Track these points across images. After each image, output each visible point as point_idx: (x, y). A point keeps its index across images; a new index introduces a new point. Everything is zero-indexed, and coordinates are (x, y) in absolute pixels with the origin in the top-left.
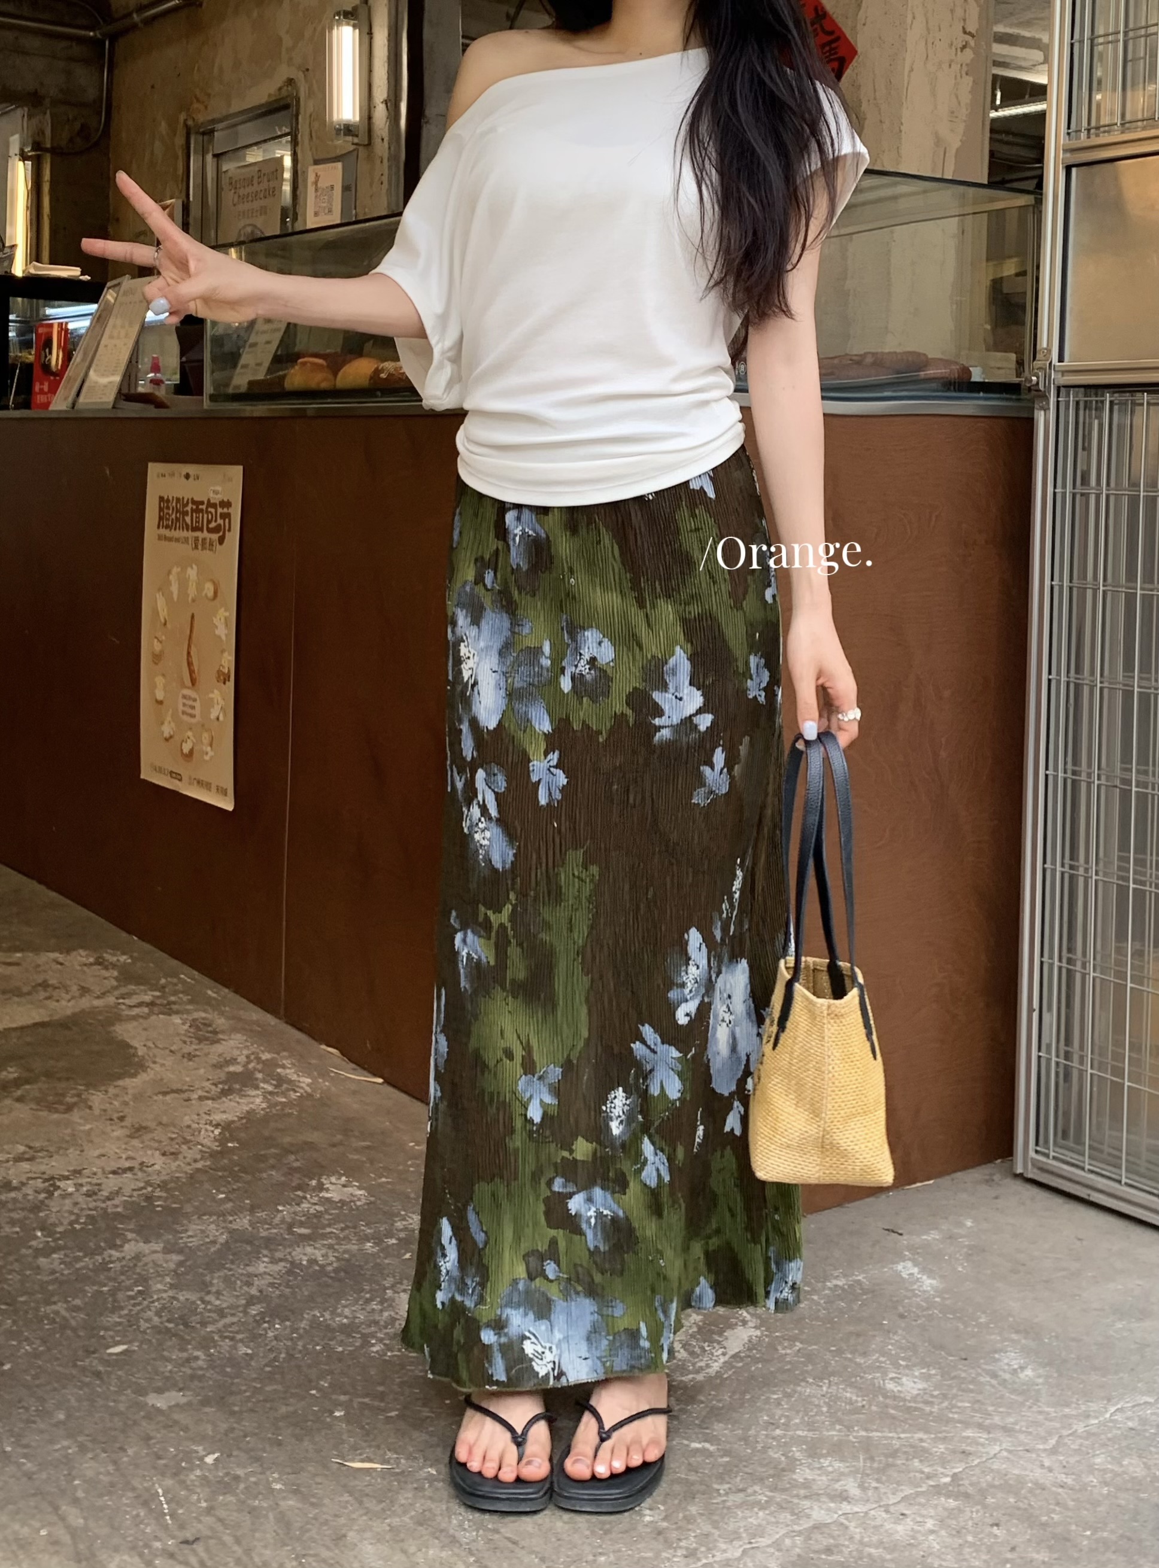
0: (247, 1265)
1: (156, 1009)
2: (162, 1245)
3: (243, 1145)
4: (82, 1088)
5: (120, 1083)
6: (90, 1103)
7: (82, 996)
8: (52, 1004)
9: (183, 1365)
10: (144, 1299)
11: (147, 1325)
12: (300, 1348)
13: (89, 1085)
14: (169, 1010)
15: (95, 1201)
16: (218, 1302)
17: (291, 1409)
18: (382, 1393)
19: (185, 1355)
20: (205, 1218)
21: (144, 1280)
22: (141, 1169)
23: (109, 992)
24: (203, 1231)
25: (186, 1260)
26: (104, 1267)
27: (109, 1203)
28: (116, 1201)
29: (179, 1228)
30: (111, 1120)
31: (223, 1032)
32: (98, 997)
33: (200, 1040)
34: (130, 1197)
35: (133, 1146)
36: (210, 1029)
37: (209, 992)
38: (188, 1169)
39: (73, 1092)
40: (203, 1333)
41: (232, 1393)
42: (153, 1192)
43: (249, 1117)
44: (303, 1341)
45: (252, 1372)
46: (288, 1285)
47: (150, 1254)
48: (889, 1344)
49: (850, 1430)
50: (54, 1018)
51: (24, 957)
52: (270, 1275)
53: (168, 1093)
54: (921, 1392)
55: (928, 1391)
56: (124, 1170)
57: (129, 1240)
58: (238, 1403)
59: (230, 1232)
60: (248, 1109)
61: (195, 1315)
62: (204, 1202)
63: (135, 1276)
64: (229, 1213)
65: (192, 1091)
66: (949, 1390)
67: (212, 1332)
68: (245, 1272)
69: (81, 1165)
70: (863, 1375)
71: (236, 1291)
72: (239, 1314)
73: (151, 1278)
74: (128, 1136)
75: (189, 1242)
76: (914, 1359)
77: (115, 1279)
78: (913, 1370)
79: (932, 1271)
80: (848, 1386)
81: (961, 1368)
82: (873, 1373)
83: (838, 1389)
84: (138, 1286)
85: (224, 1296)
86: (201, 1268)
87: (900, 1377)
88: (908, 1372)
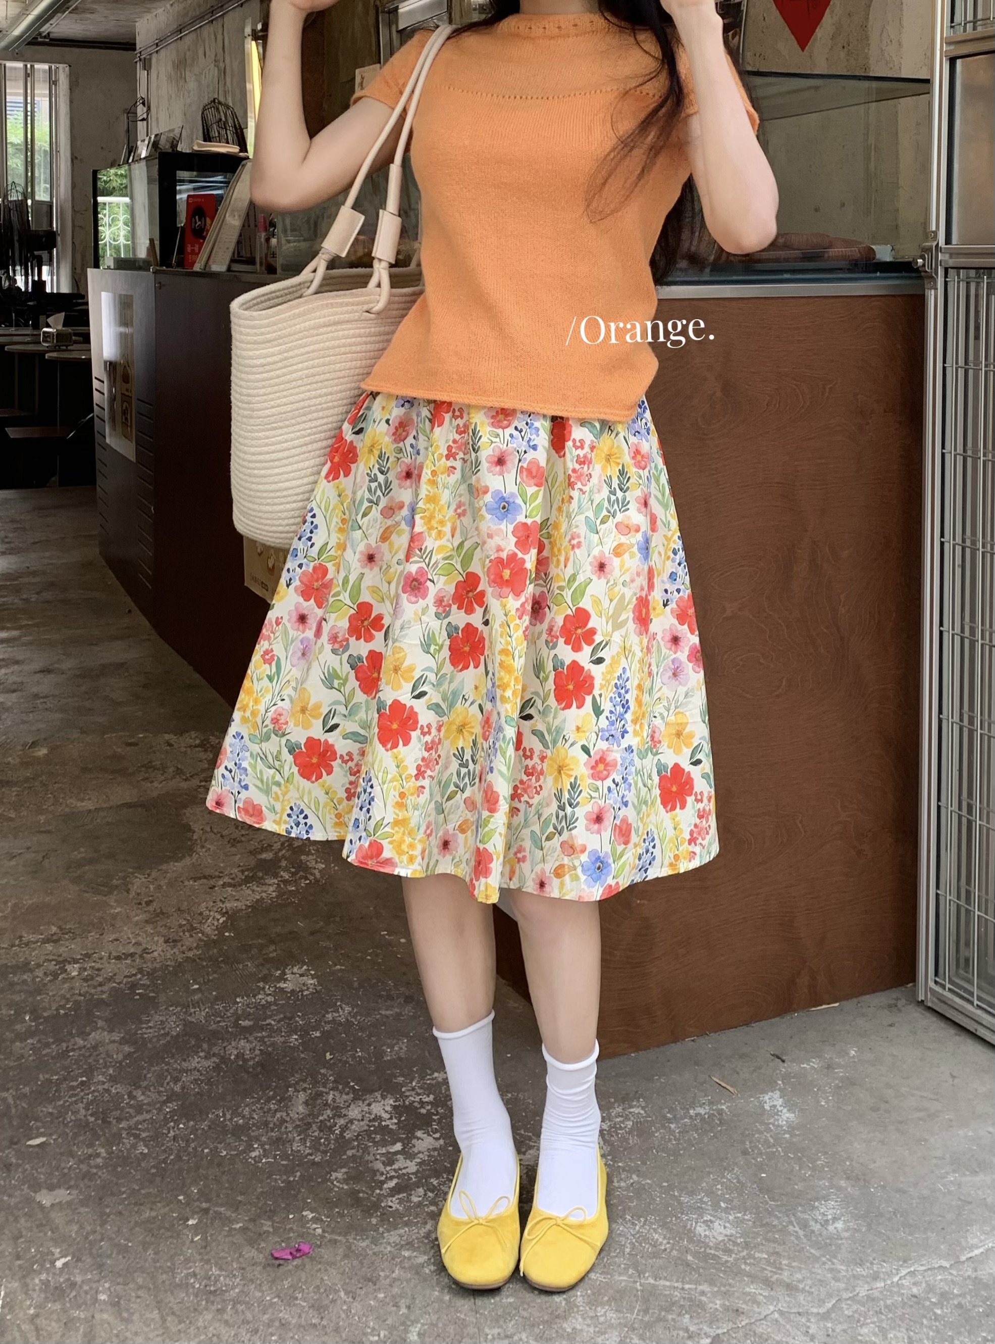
0: (185, 1060)
2: (122, 1035)
3: (238, 934)
4: (131, 870)
5: (164, 867)
6: (129, 887)
7: (174, 777)
8: (146, 785)
9: (83, 1162)
10: (82, 1090)
11: (73, 1118)
12: (190, 1150)
13: (139, 868)
15: (88, 986)
17: (154, 1214)
18: (240, 1202)
19: (90, 1151)
20: (171, 1009)
21: (90, 1072)
22: (141, 957)
24: (162, 1023)
25: (134, 1052)
26: (64, 1055)
27: (99, 989)
28: (105, 988)
29: (144, 1018)
30: (140, 904)
32: (186, 780)
34: (119, 984)
35: (146, 932)
38: (180, 958)
39: (122, 874)
40: (114, 1129)
41: (113, 1194)
42: (140, 979)
43: (257, 907)
44: (196, 1143)
45: (138, 1173)
46: (209, 1082)
47: (108, 1044)
48: (719, 1182)
49: (639, 1276)
50: (142, 799)
51: (145, 737)
52: (198, 1071)
53: (200, 878)
54: (726, 1238)
55: (733, 1238)
56: (127, 956)
57: (98, 1029)
58: (112, 1205)
59: (185, 1025)
60: (258, 897)
61: (117, 1110)
62: (178, 992)
63: (85, 1067)
64: (193, 1005)
65: (220, 877)
66: (754, 1238)
67: (123, 1128)
68: (179, 1067)
69: (94, 949)
70: (679, 1215)
71: (162, 1087)
72: (154, 1111)
73: (97, 1068)
74: (146, 921)
75: (146, 1033)
76: (735, 1201)
77: (67, 1068)
78: (729, 1214)
79: (794, 1104)
80: (660, 1226)
81: (775, 1216)
82: (690, 1214)
83: (649, 1228)
84: (84, 1076)
85: (150, 1091)
86: (144, 1060)
87: (713, 1219)
88: (723, 1215)
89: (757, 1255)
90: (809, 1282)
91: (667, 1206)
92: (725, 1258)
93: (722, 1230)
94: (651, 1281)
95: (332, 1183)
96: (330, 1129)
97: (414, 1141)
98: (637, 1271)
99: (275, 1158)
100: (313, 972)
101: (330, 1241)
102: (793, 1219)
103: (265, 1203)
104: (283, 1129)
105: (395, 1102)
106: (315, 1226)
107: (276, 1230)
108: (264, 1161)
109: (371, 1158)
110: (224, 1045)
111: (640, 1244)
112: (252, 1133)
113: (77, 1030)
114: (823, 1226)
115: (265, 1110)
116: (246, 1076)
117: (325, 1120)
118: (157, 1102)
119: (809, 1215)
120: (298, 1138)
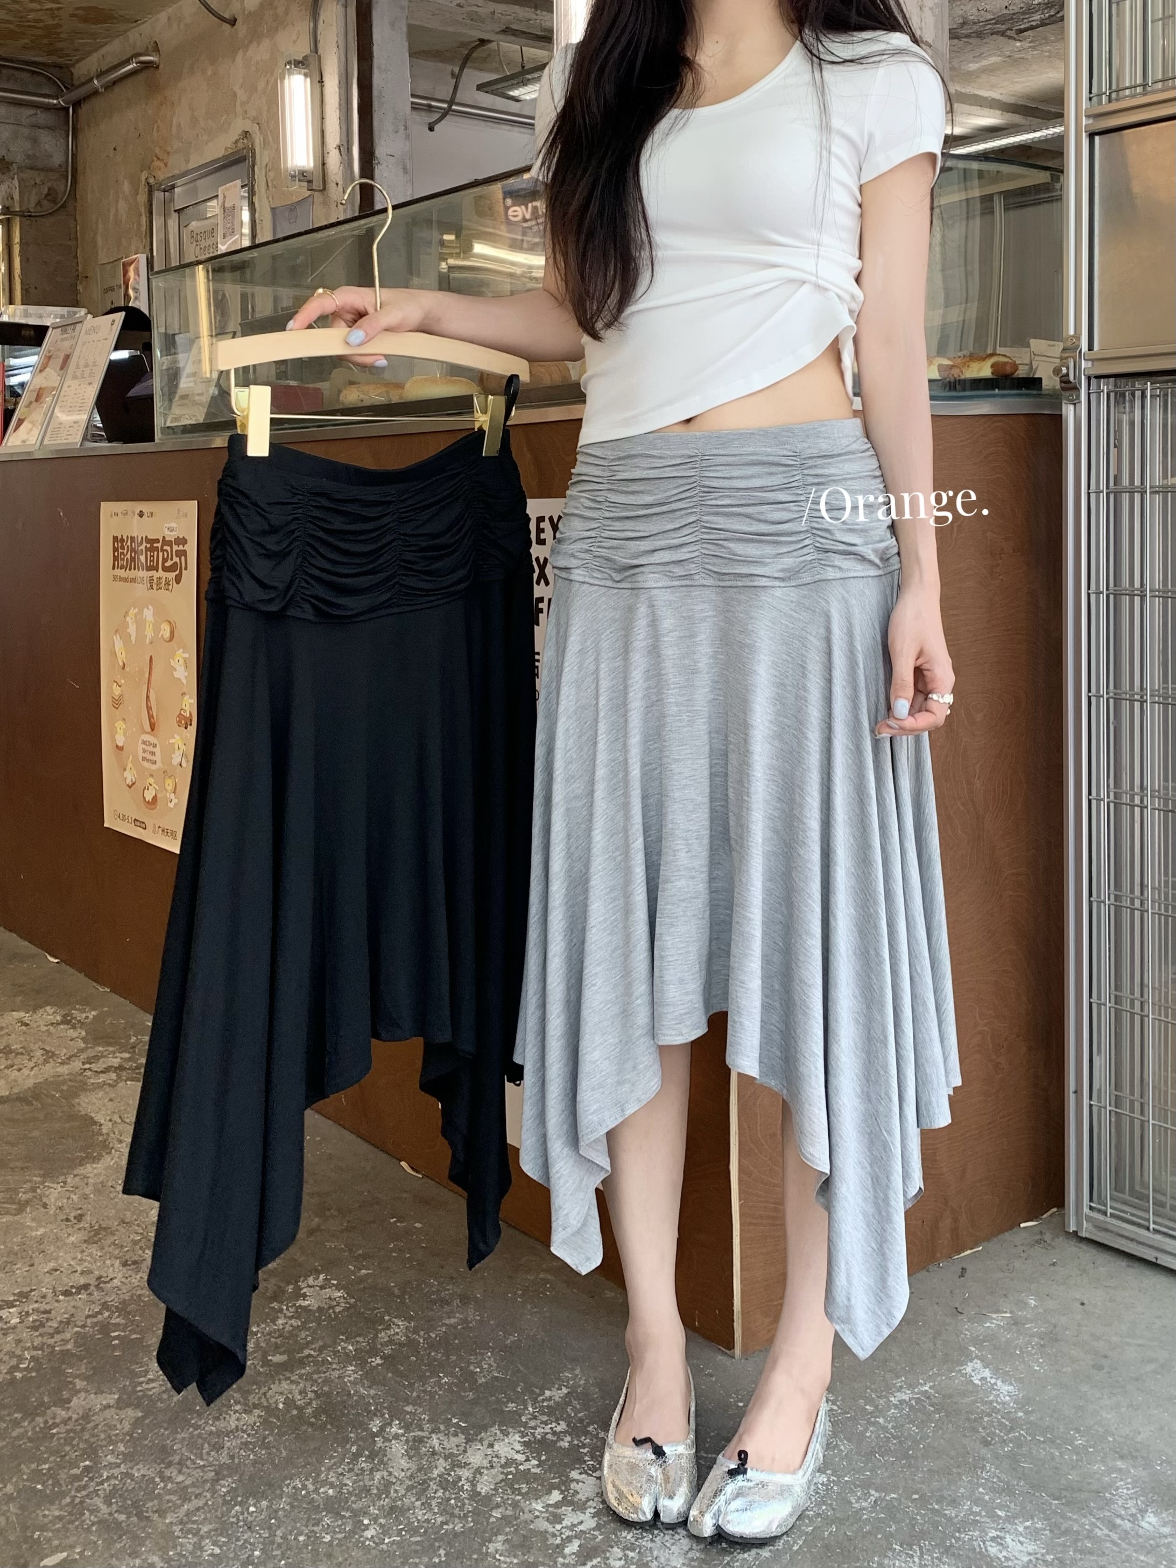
0: (218, 1419)
1: (124, 1074)
2: (116, 1397)
4: (39, 1179)
5: (80, 1170)
6: (45, 1200)
7: (46, 1062)
8: (13, 1074)
10: (91, 1479)
11: (94, 1519)
12: (278, 1540)
13: (49, 1176)
15: (40, 1335)
16: (180, 1478)
21: (92, 1452)
22: (97, 1286)
23: (75, 1056)
25: (144, 1417)
26: (45, 1435)
27: (58, 1337)
28: (68, 1335)
29: (137, 1367)
30: (67, 1220)
32: (62, 1063)
34: (84, 1326)
35: (91, 1255)
39: (27, 1186)
40: (161, 1527)
42: (110, 1317)
44: (282, 1529)
46: (264, 1446)
47: (102, 1410)
48: (979, 1485)
54: (1031, 1557)
55: (1039, 1556)
56: (78, 1289)
57: (79, 1391)
61: (152, 1499)
63: (81, 1446)
66: (1064, 1552)
67: (171, 1523)
68: (213, 1428)
69: (29, 1285)
70: (957, 1534)
71: (202, 1459)
72: (205, 1494)
73: (101, 1446)
74: (85, 1241)
75: (150, 1390)
76: (1012, 1506)
77: (57, 1452)
78: (1016, 1524)
79: (1007, 1373)
80: (942, 1553)
81: (1070, 1518)
82: (969, 1531)
83: (932, 1558)
84: (85, 1460)
85: (188, 1468)
86: (162, 1427)
87: (1002, 1534)
88: (1009, 1526)
91: (936, 1525)
93: (1019, 1547)
95: (495, 1558)
96: (455, 1483)
97: (573, 1485)
99: (399, 1534)
100: (335, 1282)
102: (1094, 1520)
104: (393, 1494)
105: (523, 1437)
108: (387, 1541)
109: (527, 1516)
110: (263, 1390)
112: (354, 1506)
113: (49, 1395)
114: (1133, 1523)
115: (356, 1471)
116: (310, 1430)
117: (444, 1474)
118: (205, 1481)
119: (1109, 1511)
120: (418, 1504)
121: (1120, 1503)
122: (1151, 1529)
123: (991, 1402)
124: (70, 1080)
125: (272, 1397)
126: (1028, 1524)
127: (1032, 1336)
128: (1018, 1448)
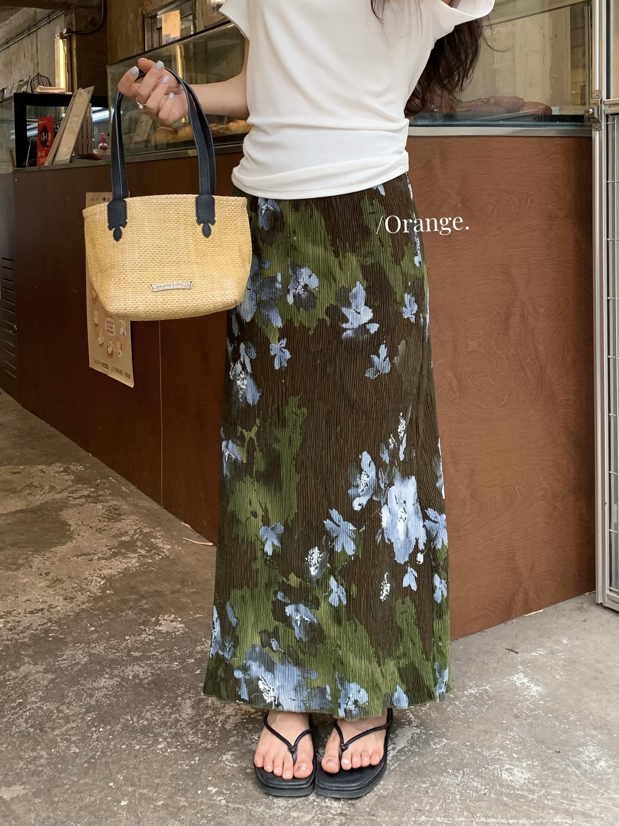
0: (95, 681)
1: (90, 499)
2: (44, 667)
3: (116, 593)
4: (30, 553)
5: (54, 549)
6: (31, 564)
7: (49, 492)
8: (31, 498)
9: (30, 763)
10: (21, 709)
11: (17, 730)
12: (111, 747)
13: (36, 551)
14: (97, 500)
15: (12, 633)
16: (67, 711)
17: (93, 799)
18: (158, 784)
19: (34, 754)
20: (77, 645)
21: (25, 694)
22: (48, 610)
23: (65, 489)
24: (73, 656)
25: (56, 679)
26: (3, 684)
27: (21, 635)
28: (26, 634)
29: (59, 653)
30: (41, 575)
31: (125, 514)
32: (58, 493)
33: (110, 520)
34: (36, 630)
35: (49, 593)
36: (117, 512)
37: (123, 488)
38: (77, 610)
39: (24, 556)
40: (51, 736)
41: (57, 786)
42: (51, 626)
43: (125, 572)
44: (115, 741)
45: (75, 768)
46: (116, 696)
47: (35, 674)
48: (507, 739)
49: (473, 816)
50: (29, 507)
51: (24, 468)
52: (106, 688)
53: (81, 555)
54: (526, 781)
55: (531, 781)
56: (38, 611)
57: (26, 663)
58: (58, 794)
59: (90, 656)
60: (126, 566)
61: (50, 722)
62: (80, 633)
63: (20, 691)
64: (93, 641)
65: (95, 554)
66: (546, 779)
67: (57, 735)
68: (91, 687)
69: (13, 608)
70: (487, 766)
71: (81, 702)
72: (79, 720)
73: (30, 692)
74: (48, 586)
75: (62, 664)
76: (523, 752)
77: (7, 693)
78: (522, 762)
79: (537, 680)
80: (476, 776)
81: (555, 760)
82: (494, 764)
83: (469, 778)
84: (20, 699)
85: (73, 706)
86: (64, 684)
87: (512, 767)
88: (518, 763)
89: (553, 792)
90: (597, 810)
91: (475, 760)
92: (531, 796)
93: (521, 775)
94: (483, 819)
95: (225, 763)
96: (214, 723)
98: (470, 812)
99: (176, 747)
100: (180, 619)
101: (234, 809)
102: (568, 762)
103: (178, 784)
104: (179, 726)
106: (219, 798)
107: (190, 804)
108: (169, 750)
109: (248, 742)
110: (123, 668)
111: (466, 791)
112: (156, 731)
113: (10, 665)
114: (591, 766)
115: (162, 713)
116: (143, 690)
117: (209, 717)
118: (80, 714)
119: (579, 758)
120: (192, 731)
121: (586, 754)
122: (601, 769)
123: (526, 695)
124: (60, 502)
125: (127, 672)
126: (529, 762)
127: (561, 660)
128: (536, 720)
